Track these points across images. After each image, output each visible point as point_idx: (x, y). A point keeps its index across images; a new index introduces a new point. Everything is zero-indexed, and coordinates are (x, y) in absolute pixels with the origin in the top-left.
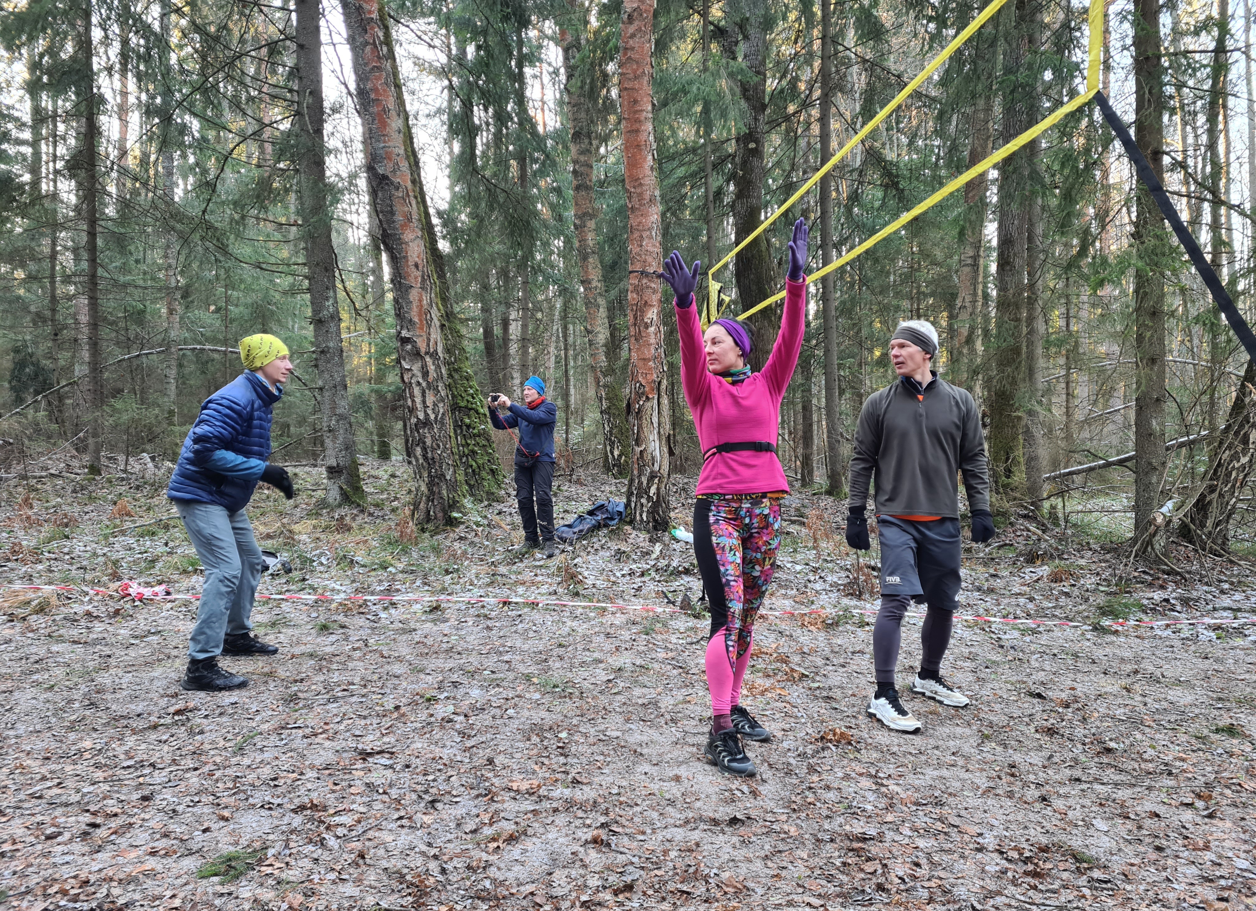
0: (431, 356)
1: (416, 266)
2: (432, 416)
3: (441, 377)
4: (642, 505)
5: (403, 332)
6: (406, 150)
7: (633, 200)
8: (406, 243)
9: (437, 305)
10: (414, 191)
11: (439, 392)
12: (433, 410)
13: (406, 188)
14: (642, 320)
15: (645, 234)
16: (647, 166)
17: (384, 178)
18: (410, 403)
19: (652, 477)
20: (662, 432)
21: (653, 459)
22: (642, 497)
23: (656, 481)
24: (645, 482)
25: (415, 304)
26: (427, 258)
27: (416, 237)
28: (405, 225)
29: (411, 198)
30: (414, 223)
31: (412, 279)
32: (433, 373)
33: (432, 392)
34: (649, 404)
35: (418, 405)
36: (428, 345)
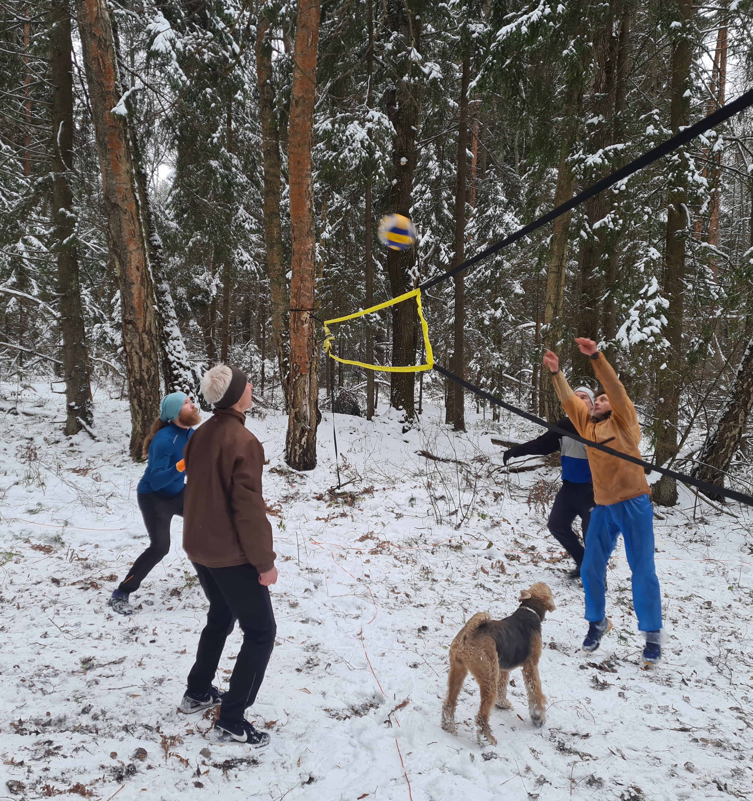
0: (146, 334)
1: (138, 269)
2: (146, 377)
3: (154, 349)
4: (296, 450)
5: (127, 316)
6: (132, 187)
7: (295, 232)
8: (131, 252)
9: (152, 296)
10: (138, 215)
11: (151, 359)
12: (147, 373)
13: (131, 213)
14: (299, 319)
15: (304, 257)
16: (306, 209)
17: (115, 206)
18: (130, 367)
19: (303, 431)
20: (312, 399)
21: (305, 418)
22: (295, 445)
23: (306, 434)
24: (298, 435)
25: (136, 296)
26: (145, 263)
27: (138, 248)
28: (130, 239)
29: (135, 220)
30: (137, 238)
31: (134, 278)
32: (148, 346)
33: (146, 360)
34: (302, 379)
35: (136, 369)
36: (144, 325)
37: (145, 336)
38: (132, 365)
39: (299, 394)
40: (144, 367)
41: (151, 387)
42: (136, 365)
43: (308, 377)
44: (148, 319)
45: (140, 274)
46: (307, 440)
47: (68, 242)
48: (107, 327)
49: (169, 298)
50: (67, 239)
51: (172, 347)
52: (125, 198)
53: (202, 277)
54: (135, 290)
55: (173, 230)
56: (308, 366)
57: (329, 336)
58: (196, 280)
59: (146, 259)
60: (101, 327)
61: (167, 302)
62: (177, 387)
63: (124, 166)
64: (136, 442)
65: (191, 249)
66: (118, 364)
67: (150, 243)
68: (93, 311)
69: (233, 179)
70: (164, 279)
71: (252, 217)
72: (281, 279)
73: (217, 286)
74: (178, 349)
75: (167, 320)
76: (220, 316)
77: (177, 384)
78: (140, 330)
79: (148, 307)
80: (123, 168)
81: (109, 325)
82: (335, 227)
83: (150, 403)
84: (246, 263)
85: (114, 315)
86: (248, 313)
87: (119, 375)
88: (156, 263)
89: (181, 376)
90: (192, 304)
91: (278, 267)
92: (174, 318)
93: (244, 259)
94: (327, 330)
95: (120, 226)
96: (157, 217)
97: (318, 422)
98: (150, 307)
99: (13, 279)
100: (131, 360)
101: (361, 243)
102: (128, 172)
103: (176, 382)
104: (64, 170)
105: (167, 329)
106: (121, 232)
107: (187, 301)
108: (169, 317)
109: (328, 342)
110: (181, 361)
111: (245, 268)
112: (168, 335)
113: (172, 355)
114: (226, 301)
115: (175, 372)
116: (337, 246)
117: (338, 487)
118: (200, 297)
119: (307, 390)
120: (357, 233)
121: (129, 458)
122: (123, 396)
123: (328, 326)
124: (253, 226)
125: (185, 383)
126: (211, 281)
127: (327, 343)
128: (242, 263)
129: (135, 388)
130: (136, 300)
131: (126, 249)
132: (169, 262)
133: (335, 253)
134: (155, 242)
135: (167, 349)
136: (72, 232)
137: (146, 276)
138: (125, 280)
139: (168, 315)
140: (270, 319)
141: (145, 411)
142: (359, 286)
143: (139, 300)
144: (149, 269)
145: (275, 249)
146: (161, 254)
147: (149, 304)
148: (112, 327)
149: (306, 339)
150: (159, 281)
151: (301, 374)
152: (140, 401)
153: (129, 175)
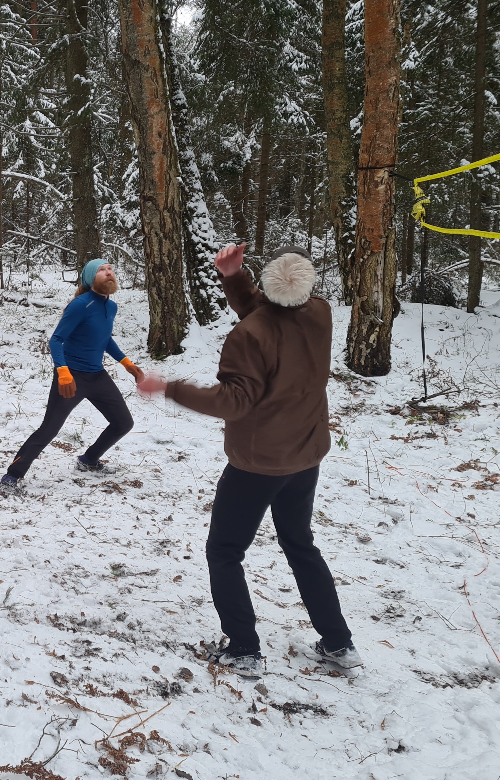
0: (168, 211)
1: (160, 135)
2: (167, 262)
3: (176, 228)
4: (361, 350)
5: (146, 191)
6: (156, 36)
7: (371, 64)
8: (152, 116)
9: (176, 166)
10: (162, 71)
11: (174, 241)
12: (168, 257)
13: (154, 69)
14: (372, 179)
15: (382, 96)
16: (389, 30)
17: (136, 63)
18: (149, 251)
19: (372, 326)
20: (386, 283)
21: (375, 309)
22: (361, 343)
23: (377, 329)
24: (365, 331)
25: (157, 167)
26: (169, 127)
27: (161, 110)
28: (152, 101)
29: (159, 77)
30: (160, 98)
31: (155, 146)
32: (169, 225)
33: (168, 241)
34: (374, 258)
35: (155, 253)
36: (166, 201)
37: (166, 214)
38: (151, 249)
39: (368, 278)
40: (164, 250)
41: (173, 274)
42: (156, 248)
43: (382, 255)
44: (171, 193)
45: (162, 141)
46: (378, 337)
47: (82, 112)
48: (117, 207)
49: (194, 167)
50: (82, 109)
51: (196, 226)
52: (147, 52)
53: (232, 139)
54: (156, 161)
55: (201, 84)
56: (383, 241)
57: (422, 198)
58: (226, 143)
59: (169, 123)
60: (111, 208)
61: (192, 173)
62: (201, 273)
63: (148, 14)
64: (155, 336)
65: (221, 104)
66: (131, 249)
67: (173, 102)
68: (102, 190)
69: (282, 6)
70: (189, 145)
71: (301, 54)
72: (343, 131)
73: (252, 147)
74: (204, 227)
75: (191, 193)
76: (254, 185)
77: (202, 270)
78: (161, 207)
79: (170, 179)
80: (147, 15)
81: (119, 205)
82: (426, 51)
83: (172, 292)
84: (291, 114)
85: (125, 192)
86: (288, 180)
87: (131, 262)
88: (180, 126)
89: (206, 260)
90: (219, 173)
91: (338, 114)
92: (200, 191)
93: (290, 109)
94: (418, 190)
95: (141, 87)
96: (181, 71)
97: (395, 314)
98: (173, 180)
99: (20, 162)
100: (150, 242)
101: (462, 69)
102: (151, 20)
103: (201, 267)
104: (79, 30)
105: (191, 205)
106: (141, 93)
107: (213, 169)
108: (193, 190)
109: (421, 207)
110: (207, 241)
111: (290, 121)
112: (192, 211)
113: (197, 235)
114: (264, 165)
115: (200, 256)
116: (424, 78)
117: (424, 400)
118: (229, 163)
119: (380, 272)
120: (457, 55)
121: (147, 354)
122: (135, 285)
123: (420, 184)
124: (303, 65)
125: (211, 268)
126: (244, 143)
127: (419, 208)
128: (286, 115)
129: (154, 275)
130: (158, 172)
131: (146, 113)
132: (193, 125)
133: (422, 87)
134: (179, 101)
135: (191, 229)
136: (87, 100)
137: (169, 143)
138: (144, 150)
139: (192, 188)
140: (321, 185)
141: (165, 301)
142: (461, 129)
143: (161, 172)
144: (173, 134)
145: (336, 91)
146: (185, 115)
147: (171, 176)
148: (122, 207)
149: (381, 205)
150: (183, 147)
151: (372, 252)
152: (160, 289)
153: (153, 23)
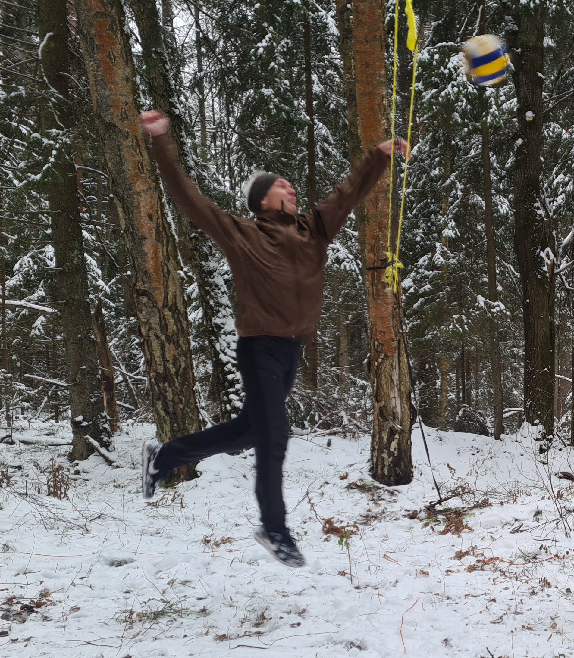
1: (151, 217)
2: (173, 370)
3: (181, 331)
5: (139, 284)
6: (135, 101)
8: (138, 194)
9: (174, 257)
11: (180, 346)
12: (173, 364)
13: (137, 139)
17: (111, 126)
18: (149, 357)
25: (150, 256)
26: (163, 210)
27: (150, 189)
28: (136, 175)
29: (143, 150)
30: (147, 175)
31: (145, 230)
33: (172, 346)
35: (157, 359)
36: (166, 298)
37: (167, 313)
38: (152, 355)
40: (169, 356)
41: (182, 385)
42: (157, 354)
44: (171, 289)
45: (154, 225)
52: (124, 117)
54: (148, 248)
59: (162, 206)
63: (121, 71)
78: (160, 305)
79: (169, 272)
80: (120, 73)
83: (181, 406)
95: (120, 156)
98: (173, 273)
100: (150, 346)
102: (127, 79)
106: (122, 164)
129: (158, 387)
130: (152, 262)
131: (130, 189)
137: (164, 228)
138: (132, 234)
141: (174, 417)
143: (156, 263)
144: (170, 220)
147: (171, 269)
152: (167, 404)
153: (130, 84)
